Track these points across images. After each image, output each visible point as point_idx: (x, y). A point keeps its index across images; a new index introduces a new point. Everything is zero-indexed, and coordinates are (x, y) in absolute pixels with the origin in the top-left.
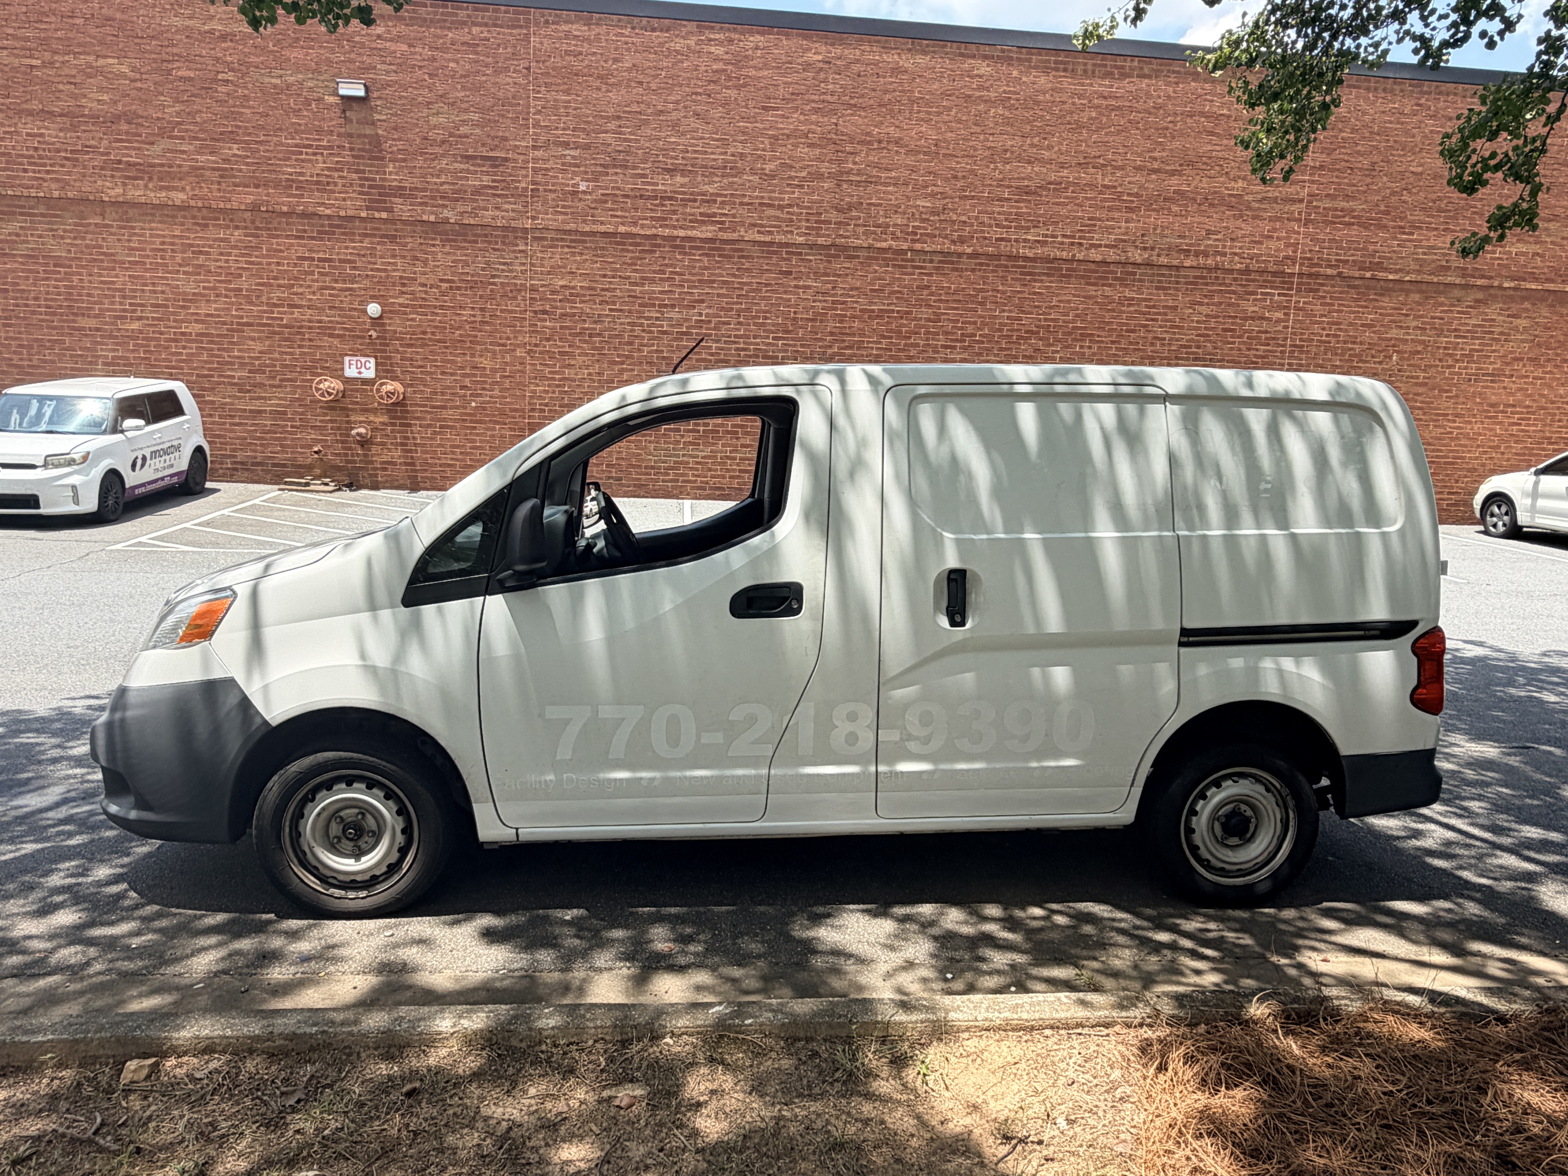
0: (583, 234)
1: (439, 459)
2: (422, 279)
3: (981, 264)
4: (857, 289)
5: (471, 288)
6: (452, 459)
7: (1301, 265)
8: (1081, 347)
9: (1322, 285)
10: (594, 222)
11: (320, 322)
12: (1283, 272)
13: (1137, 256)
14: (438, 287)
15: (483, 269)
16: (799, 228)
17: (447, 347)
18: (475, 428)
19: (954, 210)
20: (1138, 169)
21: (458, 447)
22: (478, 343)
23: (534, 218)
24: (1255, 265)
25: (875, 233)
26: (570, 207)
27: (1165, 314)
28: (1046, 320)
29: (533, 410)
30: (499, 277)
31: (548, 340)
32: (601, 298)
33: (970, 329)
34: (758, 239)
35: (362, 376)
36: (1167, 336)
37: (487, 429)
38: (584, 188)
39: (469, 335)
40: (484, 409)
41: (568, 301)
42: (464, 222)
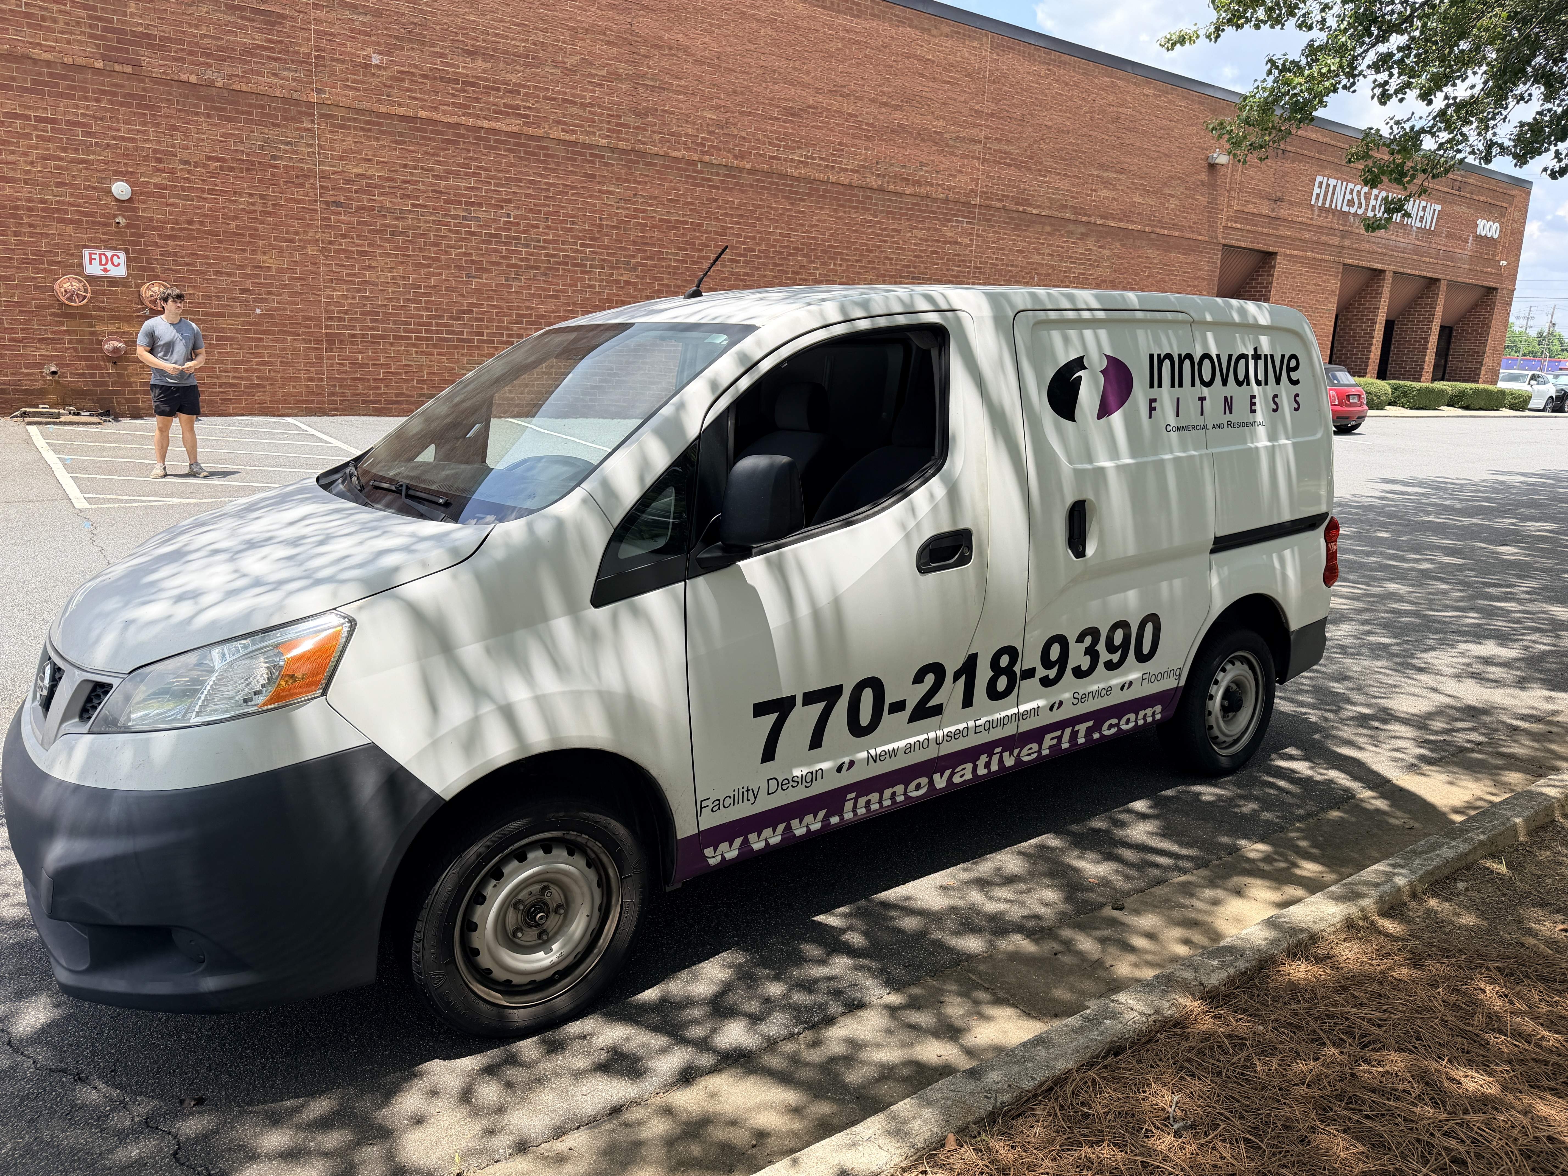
0: (379, 115)
1: (218, 378)
2: (183, 155)
3: (758, 181)
4: (655, 198)
5: (248, 170)
6: (234, 378)
7: (981, 197)
8: (835, 264)
9: (993, 216)
10: (391, 103)
11: (43, 201)
12: (969, 203)
13: (873, 181)
14: (204, 166)
15: (262, 148)
16: (601, 130)
17: (220, 241)
18: (261, 340)
19: (735, 124)
20: (873, 101)
21: (241, 362)
22: (259, 237)
23: (319, 91)
24: (952, 196)
25: (669, 141)
26: (362, 82)
27: (893, 237)
28: (809, 238)
29: (330, 318)
30: (281, 158)
31: (344, 236)
32: (402, 192)
33: (751, 243)
34: (562, 137)
35: (109, 274)
36: (894, 257)
37: (277, 341)
38: (378, 62)
39: (248, 228)
40: (272, 317)
41: (365, 192)
42: (235, 87)
